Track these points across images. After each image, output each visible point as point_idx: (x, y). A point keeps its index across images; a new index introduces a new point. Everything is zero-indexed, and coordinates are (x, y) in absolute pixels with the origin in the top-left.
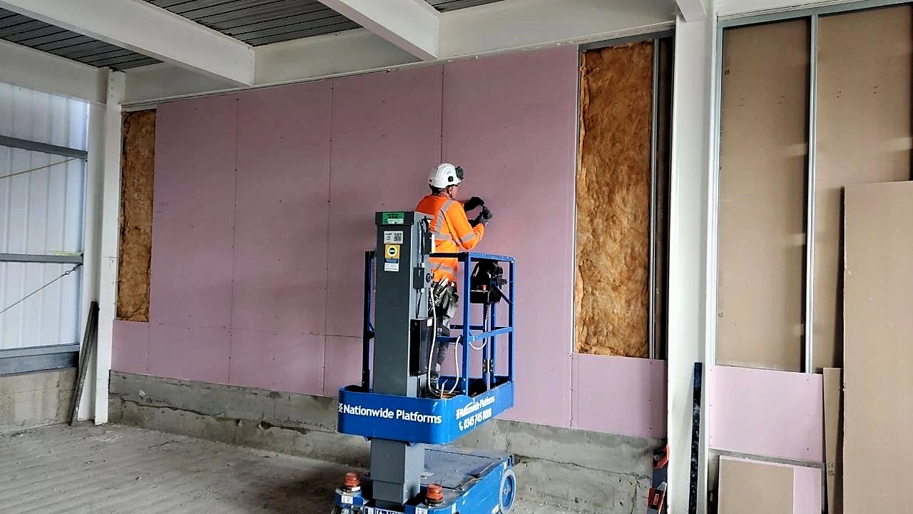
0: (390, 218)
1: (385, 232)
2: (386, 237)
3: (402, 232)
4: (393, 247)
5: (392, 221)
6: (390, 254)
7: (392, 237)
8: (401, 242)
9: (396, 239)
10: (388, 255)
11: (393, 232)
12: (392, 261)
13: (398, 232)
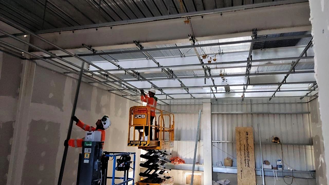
0: (87, 144)
1: (85, 149)
2: (85, 150)
3: (91, 149)
4: (87, 154)
5: (87, 145)
6: (86, 157)
7: (87, 150)
8: (90, 152)
9: (89, 151)
10: (85, 157)
11: (88, 149)
12: (87, 159)
13: (90, 149)
